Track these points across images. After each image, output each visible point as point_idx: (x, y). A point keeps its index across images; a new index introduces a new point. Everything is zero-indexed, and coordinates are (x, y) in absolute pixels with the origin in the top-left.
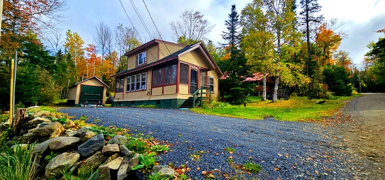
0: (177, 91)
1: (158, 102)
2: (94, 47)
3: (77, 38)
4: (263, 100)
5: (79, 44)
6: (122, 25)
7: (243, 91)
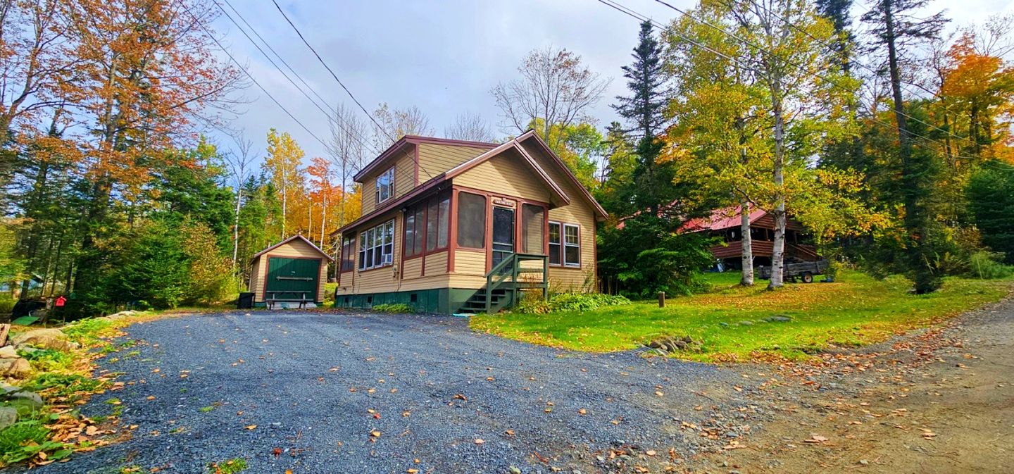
0: (450, 267)
1: (414, 296)
2: (326, 164)
3: (290, 145)
4: (744, 284)
5: (293, 160)
6: (385, 106)
7: (674, 258)
